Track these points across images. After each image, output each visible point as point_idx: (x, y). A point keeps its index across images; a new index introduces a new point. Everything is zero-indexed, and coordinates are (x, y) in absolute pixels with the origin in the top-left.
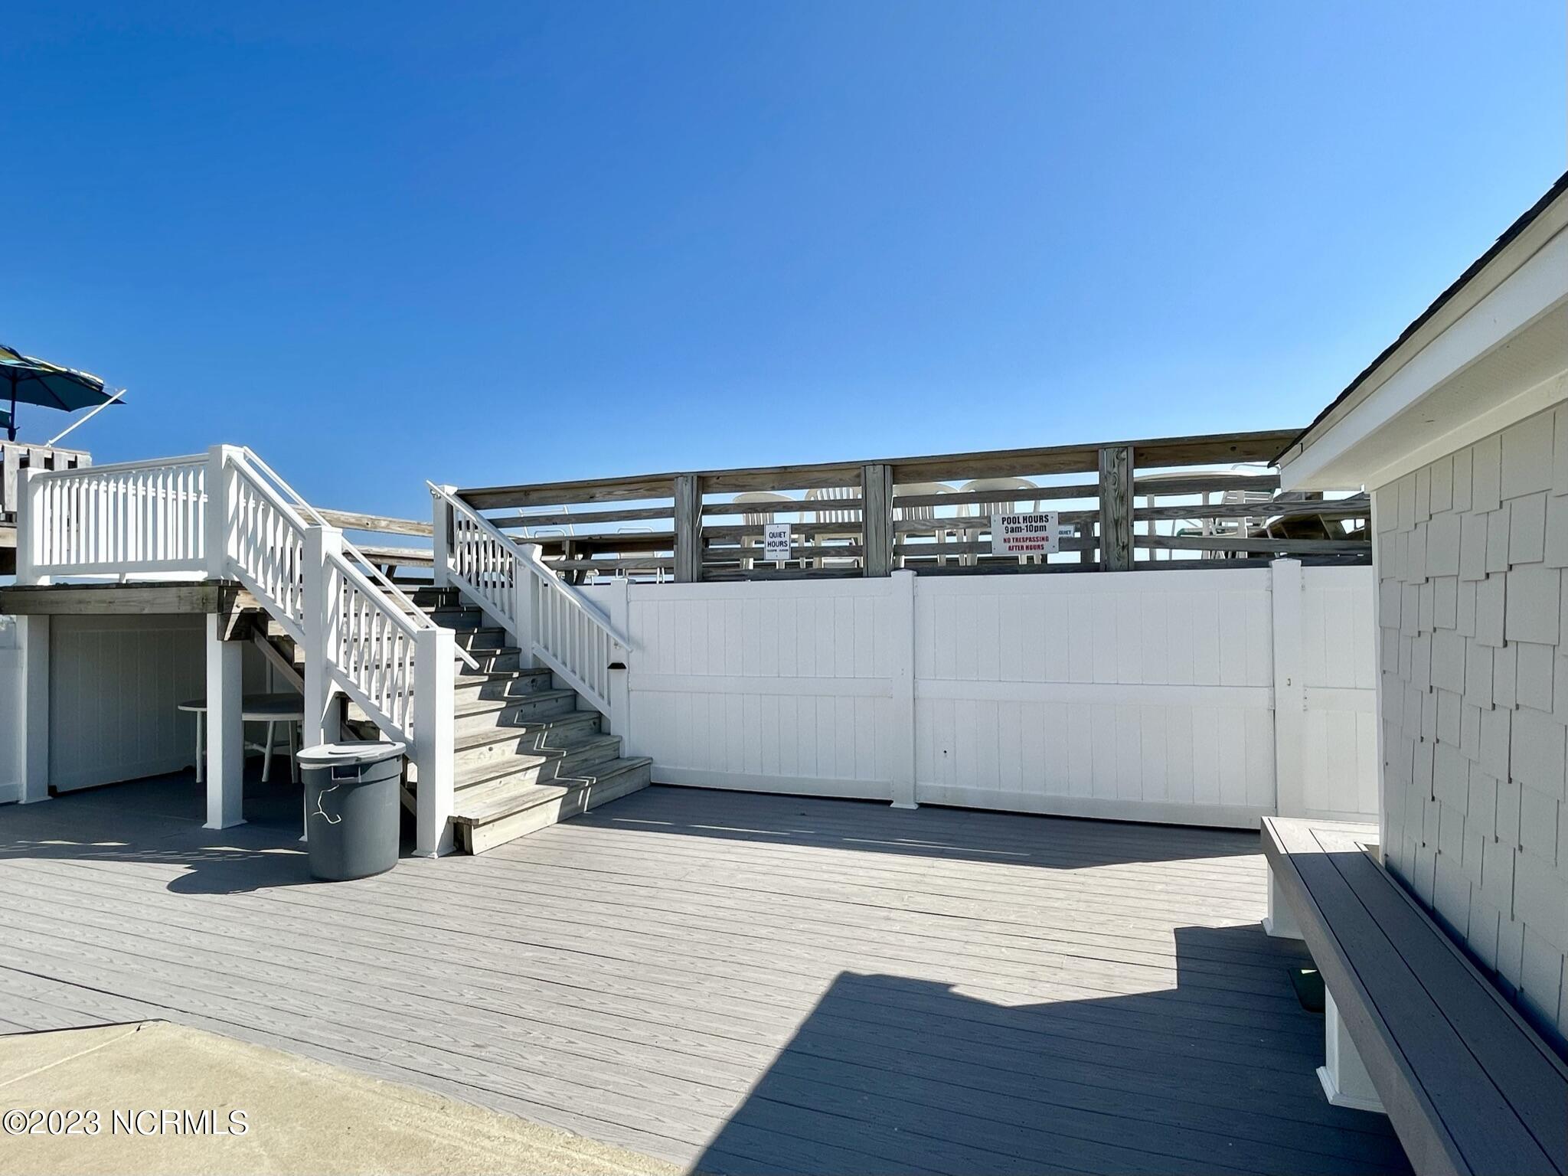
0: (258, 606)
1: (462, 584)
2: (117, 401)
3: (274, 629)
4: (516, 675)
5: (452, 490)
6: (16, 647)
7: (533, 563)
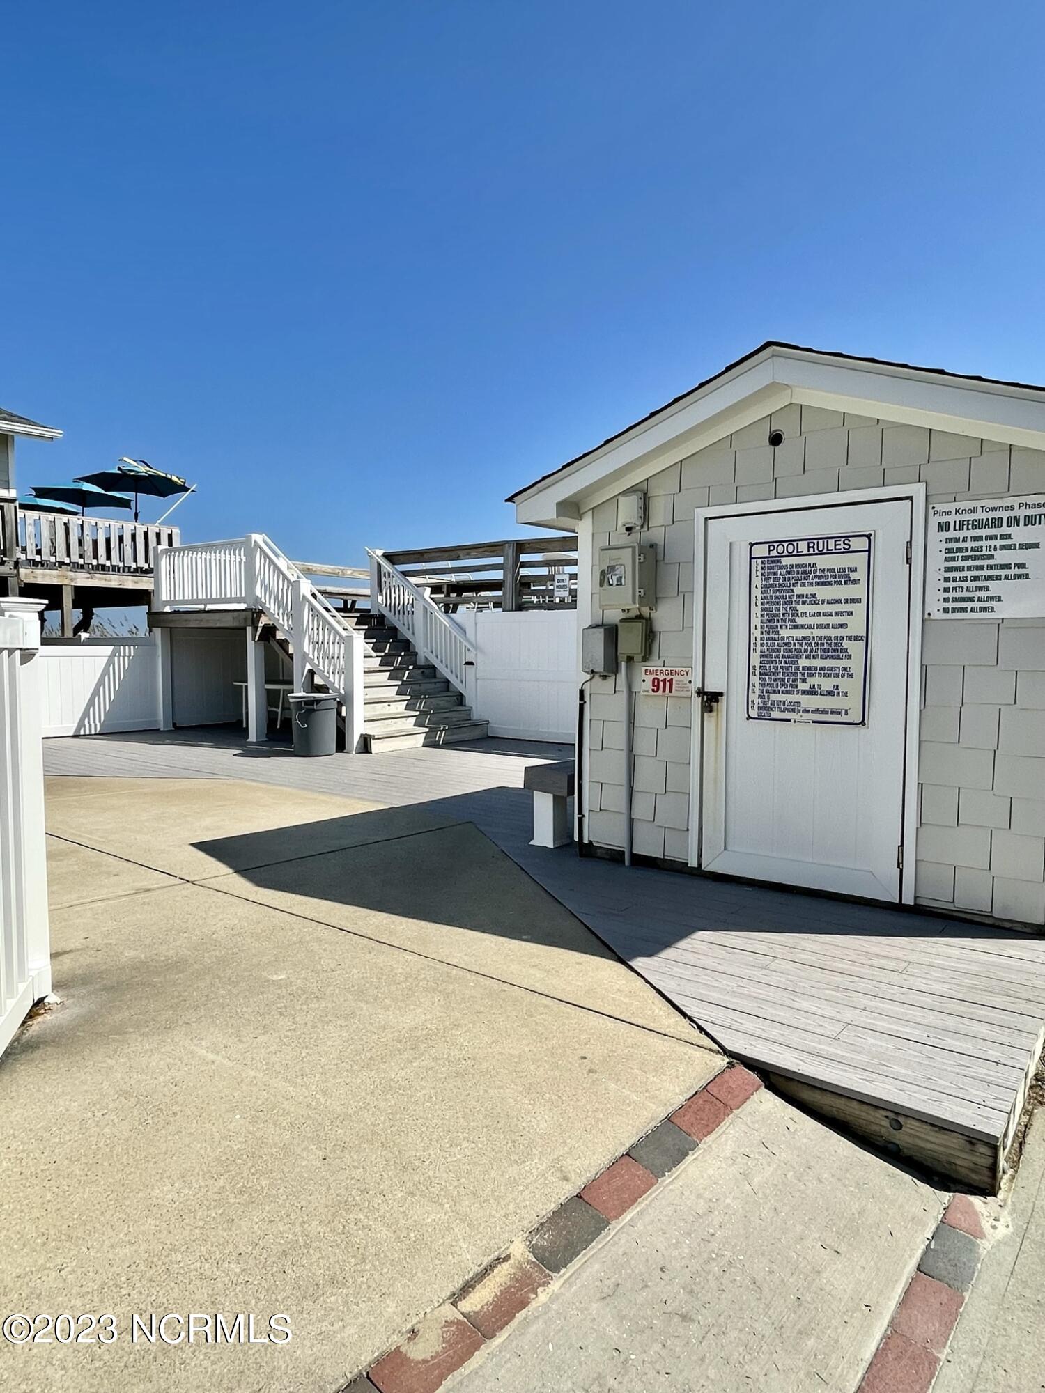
0: (271, 623)
1: (386, 612)
2: (193, 491)
3: (279, 635)
4: (411, 667)
5: (380, 552)
6: (155, 645)
7: (425, 599)
